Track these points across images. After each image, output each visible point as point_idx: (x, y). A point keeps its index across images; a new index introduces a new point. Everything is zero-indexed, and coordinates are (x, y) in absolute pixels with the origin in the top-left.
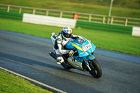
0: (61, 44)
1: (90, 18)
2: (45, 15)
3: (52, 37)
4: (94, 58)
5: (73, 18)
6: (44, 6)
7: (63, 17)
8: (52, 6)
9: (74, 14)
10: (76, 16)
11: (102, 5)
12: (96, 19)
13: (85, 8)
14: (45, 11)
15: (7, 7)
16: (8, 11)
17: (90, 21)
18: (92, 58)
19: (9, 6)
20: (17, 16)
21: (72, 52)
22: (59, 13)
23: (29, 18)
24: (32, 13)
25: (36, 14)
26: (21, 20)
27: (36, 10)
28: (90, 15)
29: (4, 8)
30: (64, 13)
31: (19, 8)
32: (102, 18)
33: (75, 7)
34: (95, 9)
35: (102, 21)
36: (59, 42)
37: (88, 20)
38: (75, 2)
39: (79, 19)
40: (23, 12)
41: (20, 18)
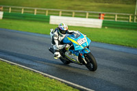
0: (58, 40)
1: (116, 17)
2: (71, 16)
3: (51, 33)
4: (89, 51)
5: (99, 18)
6: (69, 8)
7: (89, 17)
8: (78, 7)
9: (100, 14)
10: (102, 16)
11: (127, 4)
12: (122, 18)
13: (110, 7)
14: (71, 13)
15: (34, 10)
16: (35, 14)
17: (116, 20)
18: (88, 51)
19: (36, 9)
20: (43, 18)
21: (68, 46)
22: (86, 13)
23: (55, 20)
24: (58, 15)
25: (62, 15)
26: (48, 22)
27: (62, 12)
28: (116, 14)
29: (31, 12)
30: (90, 14)
31: (45, 11)
32: (129, 16)
33: (100, 7)
34: (120, 8)
35: (128, 20)
36: (55, 38)
37: (114, 19)
38: (100, 2)
39: (105, 18)
40: (49, 15)
41: (47, 20)
